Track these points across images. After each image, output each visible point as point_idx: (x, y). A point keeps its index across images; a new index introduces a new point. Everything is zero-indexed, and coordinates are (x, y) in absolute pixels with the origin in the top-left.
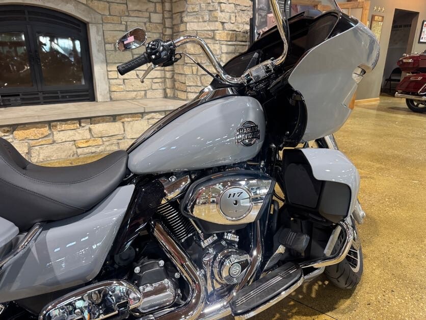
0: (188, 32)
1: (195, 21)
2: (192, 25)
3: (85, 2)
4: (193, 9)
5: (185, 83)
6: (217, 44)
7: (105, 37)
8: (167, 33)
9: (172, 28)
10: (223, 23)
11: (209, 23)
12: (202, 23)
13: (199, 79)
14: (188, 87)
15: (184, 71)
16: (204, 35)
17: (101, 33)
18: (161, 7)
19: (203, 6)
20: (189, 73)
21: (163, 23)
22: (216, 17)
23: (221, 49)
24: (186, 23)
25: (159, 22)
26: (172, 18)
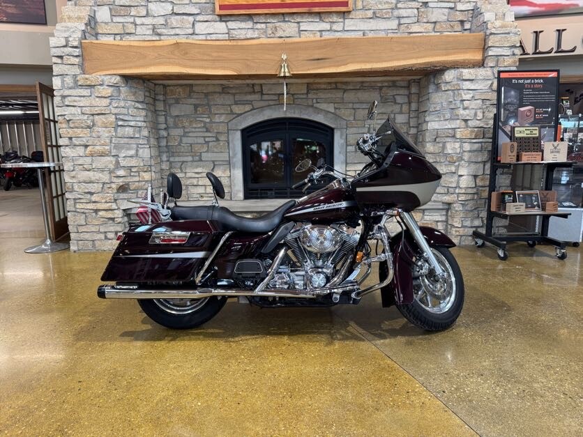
0: (428, 131)
1: (436, 120)
2: (433, 124)
3: (333, 111)
4: (435, 108)
6: (458, 142)
7: (348, 140)
8: (410, 133)
9: (417, 127)
10: (466, 121)
11: (451, 121)
12: (443, 122)
16: (444, 134)
17: (344, 137)
18: (408, 107)
19: (445, 104)
21: (409, 123)
22: (458, 115)
23: (462, 147)
24: (428, 122)
25: (404, 122)
26: (418, 117)
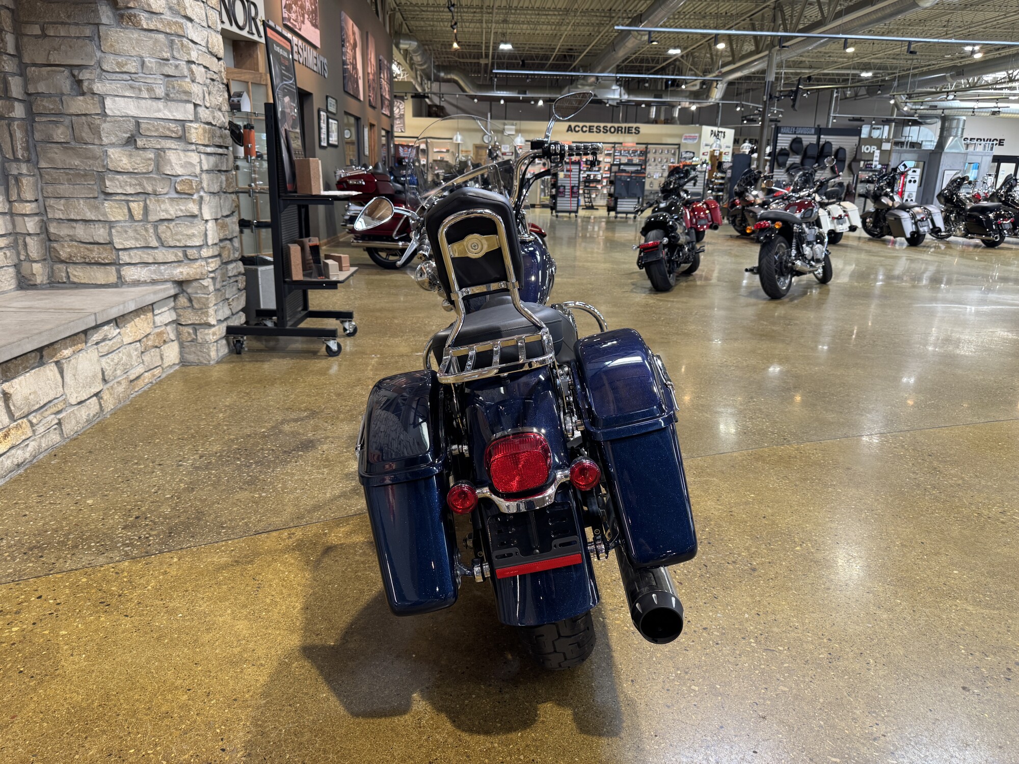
0: (108, 119)
1: (127, 94)
2: (121, 104)
4: (118, 63)
5: (111, 243)
6: (193, 151)
9: (29, 99)
10: (196, 105)
11: (169, 103)
12: (150, 102)
13: (151, 231)
14: (121, 253)
15: (105, 214)
16: (157, 130)
19: (150, 62)
20: (122, 219)
23: (200, 162)
24: (102, 98)
26: (23, 75)
